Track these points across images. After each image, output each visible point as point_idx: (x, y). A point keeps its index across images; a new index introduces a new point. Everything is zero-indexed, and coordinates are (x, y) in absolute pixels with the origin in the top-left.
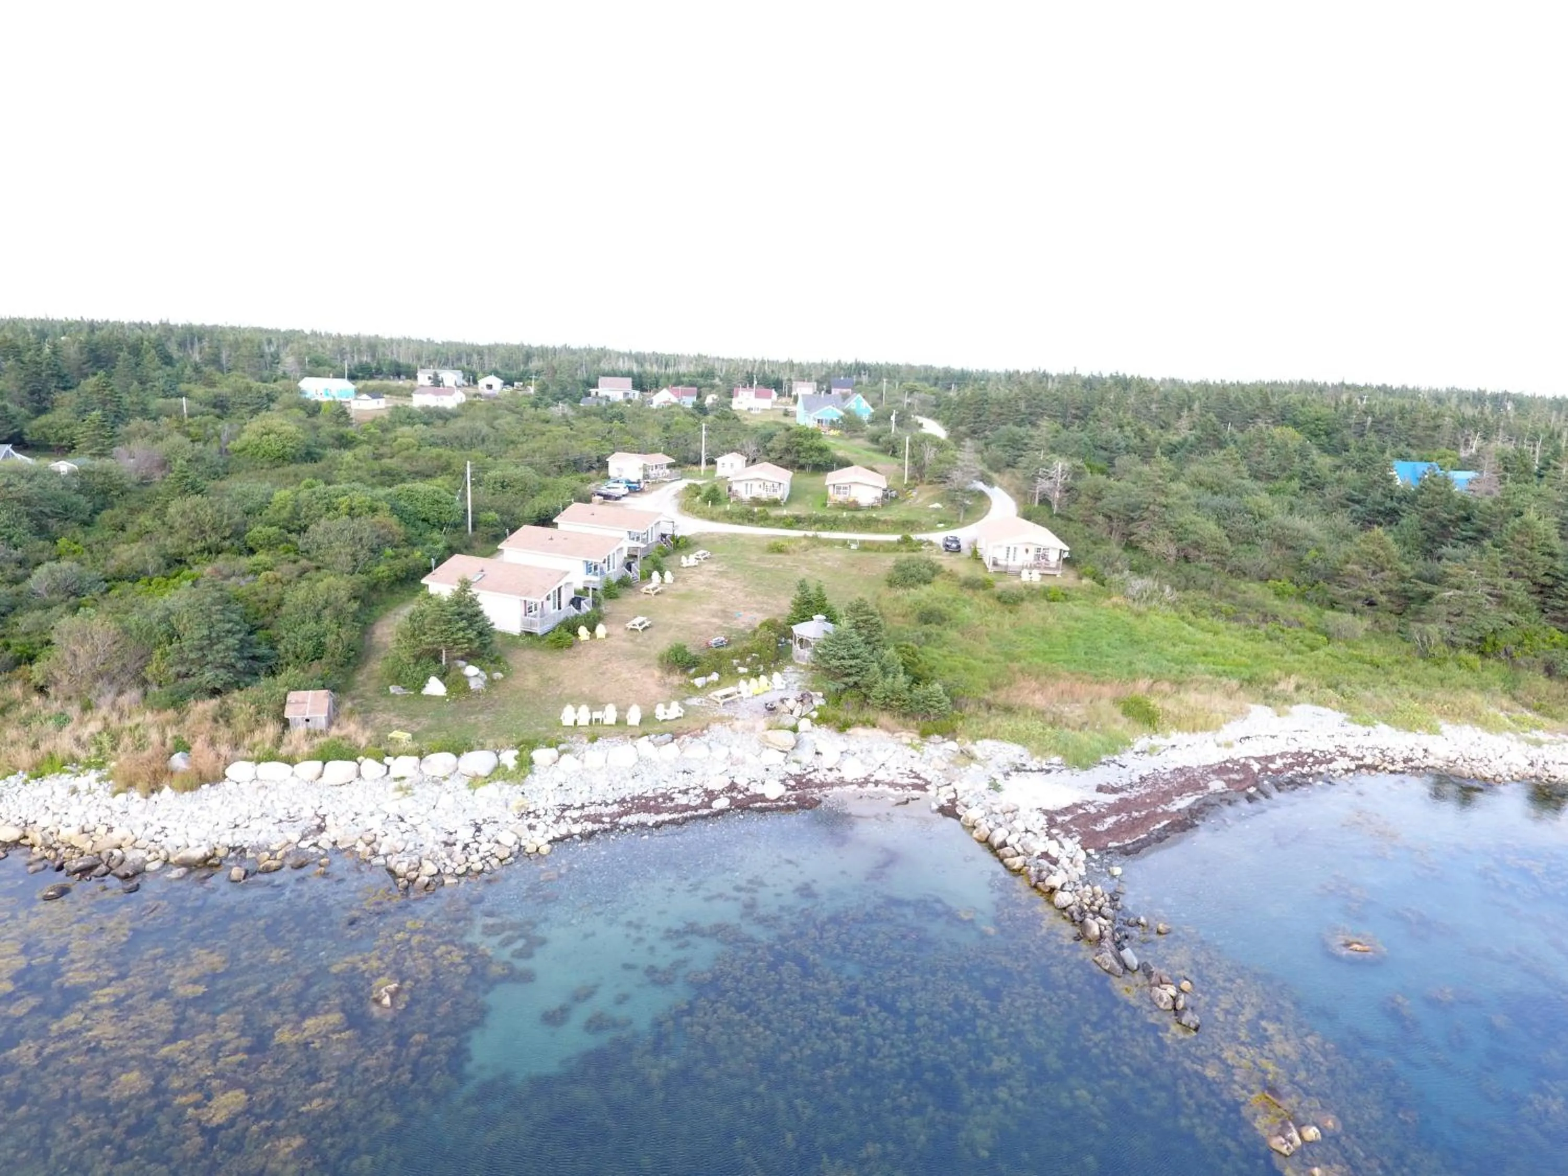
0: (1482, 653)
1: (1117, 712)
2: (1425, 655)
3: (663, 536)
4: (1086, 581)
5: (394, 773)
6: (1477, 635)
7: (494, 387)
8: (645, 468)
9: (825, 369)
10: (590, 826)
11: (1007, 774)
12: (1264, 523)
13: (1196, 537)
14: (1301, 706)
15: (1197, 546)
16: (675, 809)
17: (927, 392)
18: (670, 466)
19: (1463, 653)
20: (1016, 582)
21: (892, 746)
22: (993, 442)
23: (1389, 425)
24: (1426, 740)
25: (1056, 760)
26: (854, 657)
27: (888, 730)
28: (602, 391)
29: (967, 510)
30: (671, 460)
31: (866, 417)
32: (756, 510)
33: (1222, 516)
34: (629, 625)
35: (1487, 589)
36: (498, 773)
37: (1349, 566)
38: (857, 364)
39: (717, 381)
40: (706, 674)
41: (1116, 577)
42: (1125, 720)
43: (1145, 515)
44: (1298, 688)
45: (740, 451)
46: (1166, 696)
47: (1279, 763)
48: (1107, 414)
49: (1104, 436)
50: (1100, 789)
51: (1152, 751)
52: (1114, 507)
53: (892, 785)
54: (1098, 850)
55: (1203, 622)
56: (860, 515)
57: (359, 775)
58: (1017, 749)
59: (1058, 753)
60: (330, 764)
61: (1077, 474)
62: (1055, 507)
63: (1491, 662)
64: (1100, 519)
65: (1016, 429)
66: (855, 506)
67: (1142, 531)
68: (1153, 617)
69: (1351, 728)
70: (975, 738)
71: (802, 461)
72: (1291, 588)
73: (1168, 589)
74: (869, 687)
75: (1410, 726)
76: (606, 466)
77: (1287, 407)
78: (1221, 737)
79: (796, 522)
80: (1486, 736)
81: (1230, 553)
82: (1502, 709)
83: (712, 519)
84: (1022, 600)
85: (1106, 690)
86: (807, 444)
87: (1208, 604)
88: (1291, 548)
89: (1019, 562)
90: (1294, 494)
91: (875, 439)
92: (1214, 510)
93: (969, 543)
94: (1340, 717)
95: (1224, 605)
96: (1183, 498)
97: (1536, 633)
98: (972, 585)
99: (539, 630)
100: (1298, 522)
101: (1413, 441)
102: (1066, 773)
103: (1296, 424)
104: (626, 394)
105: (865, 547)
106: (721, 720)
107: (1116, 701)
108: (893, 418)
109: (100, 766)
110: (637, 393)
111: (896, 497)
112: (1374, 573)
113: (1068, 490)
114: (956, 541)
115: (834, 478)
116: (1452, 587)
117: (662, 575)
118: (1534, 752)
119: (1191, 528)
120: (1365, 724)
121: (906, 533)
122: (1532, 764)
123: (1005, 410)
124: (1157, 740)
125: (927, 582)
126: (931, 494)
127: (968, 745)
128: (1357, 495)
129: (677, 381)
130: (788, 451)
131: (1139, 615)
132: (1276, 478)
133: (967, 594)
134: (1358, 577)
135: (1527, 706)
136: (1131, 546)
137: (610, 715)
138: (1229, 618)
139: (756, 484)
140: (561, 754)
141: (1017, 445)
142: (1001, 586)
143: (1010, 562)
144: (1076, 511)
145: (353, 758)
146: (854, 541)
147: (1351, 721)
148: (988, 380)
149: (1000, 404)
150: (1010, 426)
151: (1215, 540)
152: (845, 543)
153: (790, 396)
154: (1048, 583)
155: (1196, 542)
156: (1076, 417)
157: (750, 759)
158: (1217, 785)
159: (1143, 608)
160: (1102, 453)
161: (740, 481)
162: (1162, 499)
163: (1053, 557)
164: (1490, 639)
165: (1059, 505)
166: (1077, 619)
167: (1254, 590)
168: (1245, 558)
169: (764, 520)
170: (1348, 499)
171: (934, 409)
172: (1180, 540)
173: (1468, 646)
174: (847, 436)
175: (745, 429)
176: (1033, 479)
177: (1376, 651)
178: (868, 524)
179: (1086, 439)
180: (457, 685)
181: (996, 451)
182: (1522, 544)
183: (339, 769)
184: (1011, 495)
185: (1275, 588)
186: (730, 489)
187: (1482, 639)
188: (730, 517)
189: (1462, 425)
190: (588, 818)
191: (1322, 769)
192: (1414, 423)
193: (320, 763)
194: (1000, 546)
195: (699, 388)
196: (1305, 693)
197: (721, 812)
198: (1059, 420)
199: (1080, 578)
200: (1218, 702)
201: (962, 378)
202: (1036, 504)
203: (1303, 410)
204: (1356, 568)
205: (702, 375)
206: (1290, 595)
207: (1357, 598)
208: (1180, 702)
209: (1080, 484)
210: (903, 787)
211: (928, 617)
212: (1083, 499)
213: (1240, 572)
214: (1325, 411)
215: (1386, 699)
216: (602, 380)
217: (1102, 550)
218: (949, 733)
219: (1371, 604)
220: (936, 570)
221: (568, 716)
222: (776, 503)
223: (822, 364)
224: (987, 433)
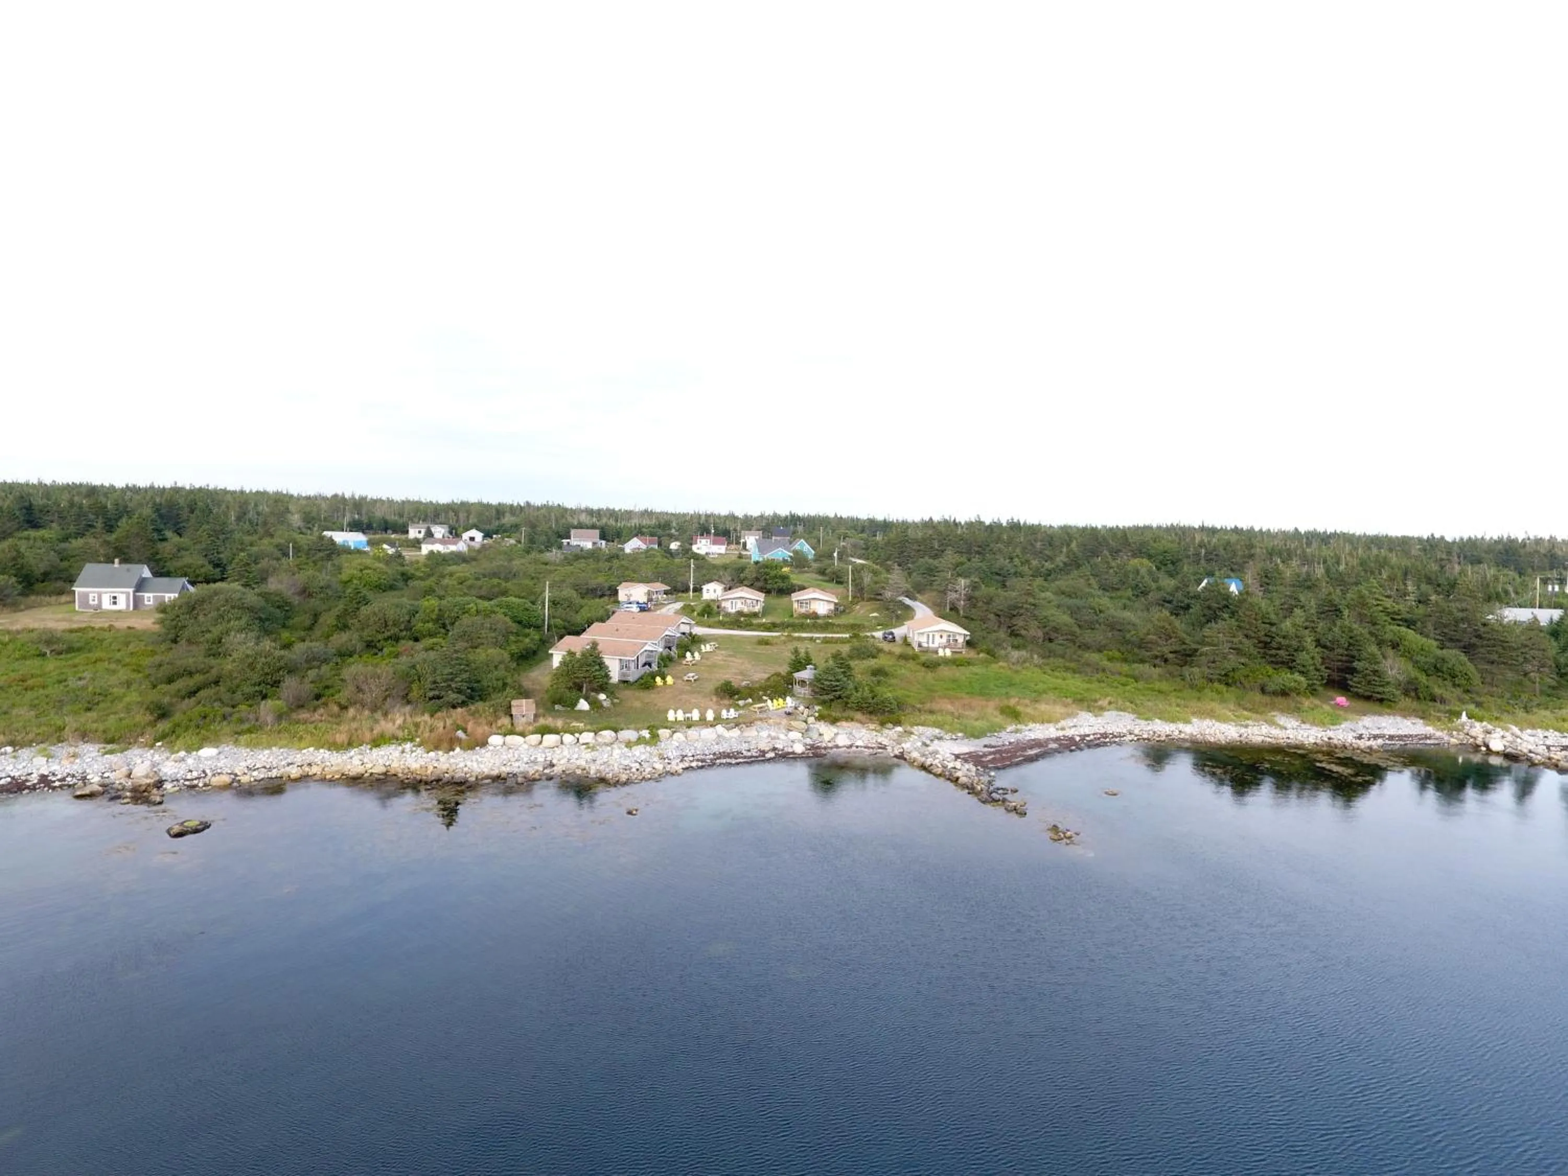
0: (1227, 684)
1: (997, 713)
2: (1192, 687)
3: (684, 634)
4: (982, 655)
5: (581, 741)
6: (1223, 673)
7: (477, 540)
8: (649, 593)
9: (764, 521)
10: (700, 764)
11: (932, 741)
12: (1102, 615)
13: (1054, 624)
14: (1109, 713)
15: (1056, 630)
16: (745, 757)
17: (857, 539)
18: (666, 593)
19: (1216, 685)
20: (935, 656)
21: (864, 731)
22: (914, 571)
23: (1216, 555)
24: (1181, 726)
25: (960, 735)
26: (838, 681)
27: (861, 722)
28: (574, 542)
29: (898, 617)
30: (668, 588)
31: (810, 557)
32: (742, 619)
33: (1074, 612)
34: (686, 678)
35: (1229, 645)
36: (640, 741)
37: (1150, 637)
38: (793, 516)
39: (673, 531)
40: (745, 699)
41: (1003, 652)
42: (1001, 717)
43: (1022, 611)
44: (1110, 703)
45: (719, 580)
46: (1027, 706)
47: (1092, 737)
48: (999, 549)
49: (997, 565)
50: (985, 746)
51: (1017, 731)
52: (1000, 607)
53: (865, 747)
54: (982, 767)
55: (1057, 674)
56: (820, 621)
57: (562, 743)
58: (937, 731)
59: (961, 731)
60: (546, 737)
61: (975, 587)
62: (961, 612)
63: (1233, 689)
64: (992, 616)
65: (931, 561)
66: (815, 616)
67: (1019, 622)
68: (1024, 672)
69: (1138, 721)
70: (912, 725)
71: (769, 587)
72: (1117, 654)
73: (1035, 656)
74: (848, 697)
75: (1173, 720)
76: (616, 593)
77: (1143, 544)
78: (1059, 725)
79: (773, 627)
80: (1217, 724)
81: (1078, 634)
82: (1230, 711)
83: (709, 627)
84: (939, 665)
85: (992, 704)
86: (773, 573)
87: (1062, 665)
88: (1120, 630)
89: (936, 645)
90: (1129, 599)
91: (822, 572)
92: (1069, 608)
93: (902, 638)
94: (1133, 716)
95: (1072, 665)
96: (1049, 602)
97: (1258, 670)
98: (903, 657)
99: (631, 679)
100: (1127, 614)
101: (1235, 567)
102: (966, 740)
103: (1150, 557)
104: (594, 544)
105: (826, 641)
106: (761, 719)
107: (996, 709)
108: (835, 555)
109: (412, 740)
110: (604, 542)
111: (844, 611)
112: (1167, 640)
113: (969, 598)
114: (892, 634)
115: (795, 596)
116: (1209, 644)
117: (692, 654)
118: (1243, 730)
119: (1051, 618)
120: (1147, 719)
121: (855, 632)
122: (1240, 736)
123: (922, 547)
124: (1019, 727)
125: (874, 657)
126: (869, 608)
127: (909, 728)
128: (1169, 598)
129: (638, 532)
130: (757, 579)
131: (1017, 672)
132: (1118, 589)
133: (902, 662)
134: (1156, 643)
135: (1245, 709)
136: (1014, 634)
137: (695, 715)
138: (1074, 672)
139: (739, 601)
140: (674, 732)
141: (931, 572)
142: (923, 658)
143: (931, 645)
144: (974, 613)
145: (557, 733)
146: (819, 638)
147: (1139, 718)
148: (908, 528)
149: (916, 541)
150: (927, 558)
151: (1066, 625)
152: (811, 639)
153: (738, 543)
154: (957, 656)
155: (1054, 627)
156: (978, 553)
157: (782, 736)
158: (1053, 746)
159: (1019, 668)
160: (998, 577)
161: (728, 599)
162: (1031, 600)
163: (961, 640)
164: (1231, 674)
165: (964, 609)
166: (976, 674)
167: (1094, 657)
168: (1088, 637)
169: (749, 626)
170: (1164, 601)
171: (863, 551)
172: (1045, 627)
173: (1220, 681)
174: (796, 571)
175: (715, 567)
176: (944, 592)
177: (1164, 686)
178: (826, 627)
179: (984, 567)
180: (595, 704)
181: (916, 577)
182: (1250, 616)
183: (550, 739)
184: (929, 607)
185: (1108, 655)
186: (718, 607)
187: (1226, 675)
188: (722, 625)
189: (1271, 554)
190: (698, 760)
191: (1117, 740)
192: (1235, 553)
193: (539, 736)
194: (923, 634)
195: (659, 537)
196: (1113, 706)
197: (769, 760)
198: (965, 556)
199: (978, 654)
200: (1059, 709)
201: (886, 526)
202: (948, 610)
203: (1155, 545)
204: (1155, 637)
205: (659, 526)
206: (1117, 659)
207: (1156, 657)
208: (1035, 709)
209: (977, 594)
210: (873, 748)
211: (878, 672)
212: (980, 604)
213: (1086, 647)
214: (1170, 545)
215: (1160, 706)
216: (573, 532)
217: (993, 636)
218: (898, 723)
219: (1166, 661)
220: (880, 651)
221: (671, 716)
222: (755, 615)
223: (762, 516)
224: (909, 565)
